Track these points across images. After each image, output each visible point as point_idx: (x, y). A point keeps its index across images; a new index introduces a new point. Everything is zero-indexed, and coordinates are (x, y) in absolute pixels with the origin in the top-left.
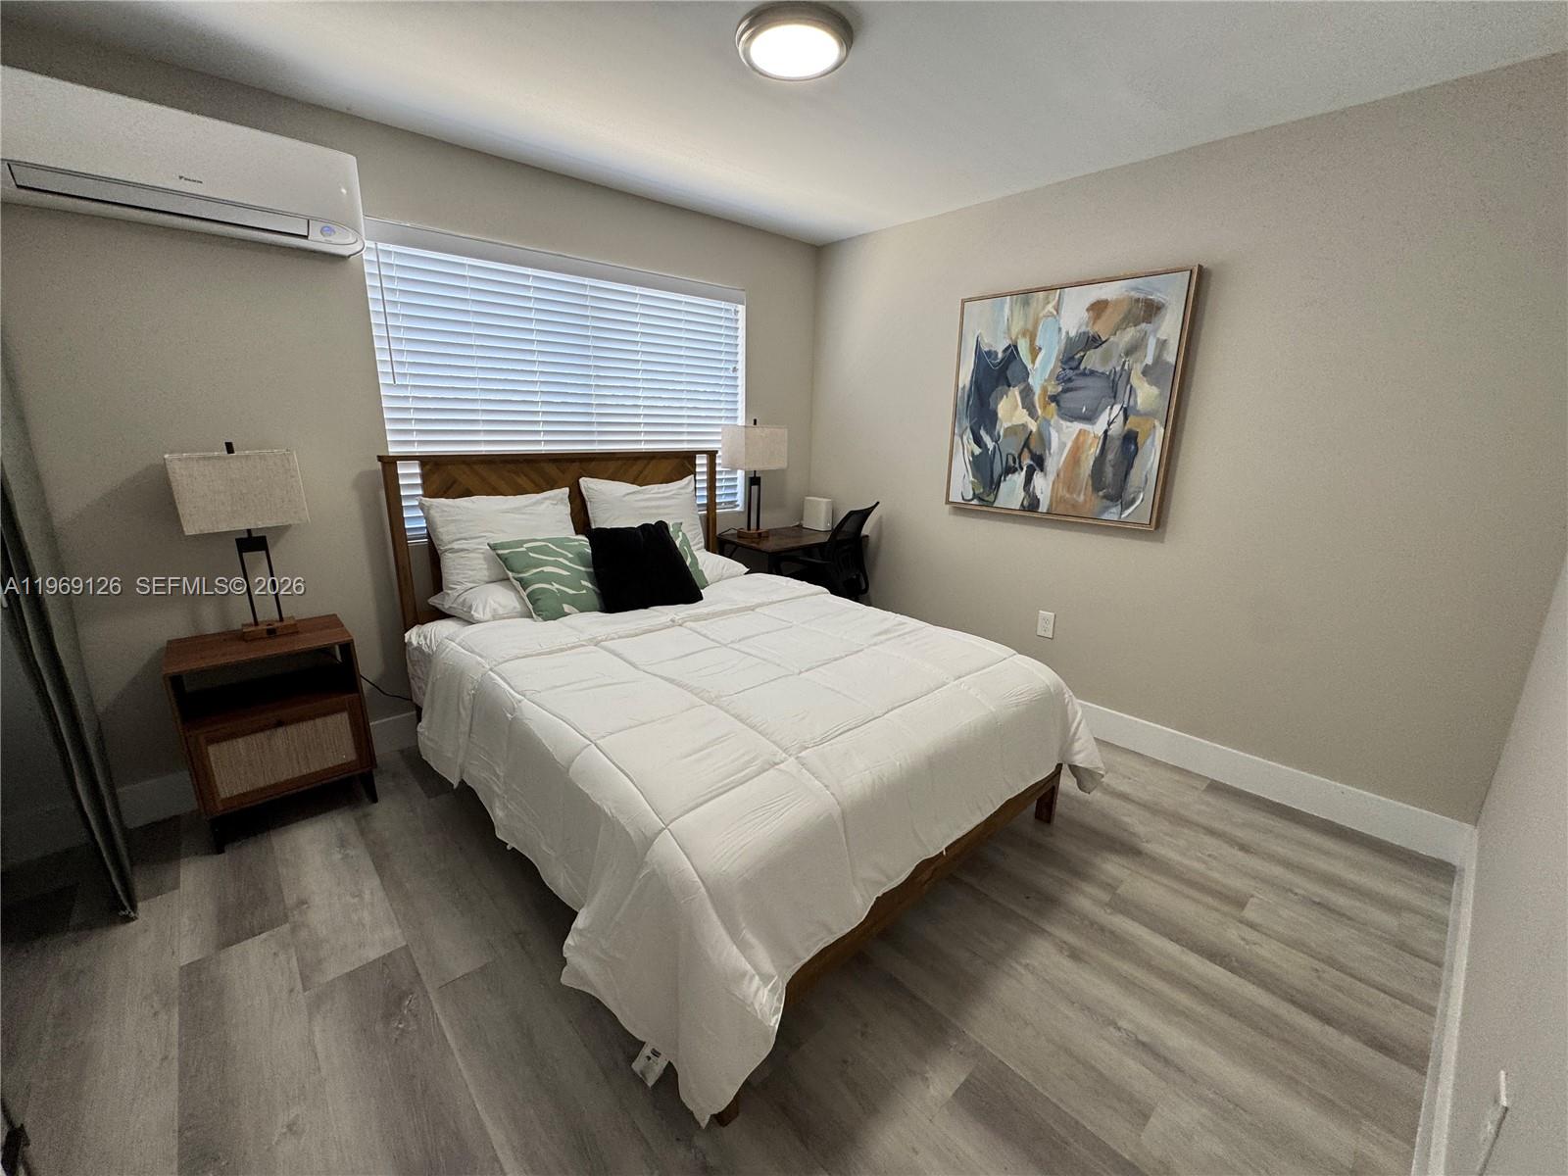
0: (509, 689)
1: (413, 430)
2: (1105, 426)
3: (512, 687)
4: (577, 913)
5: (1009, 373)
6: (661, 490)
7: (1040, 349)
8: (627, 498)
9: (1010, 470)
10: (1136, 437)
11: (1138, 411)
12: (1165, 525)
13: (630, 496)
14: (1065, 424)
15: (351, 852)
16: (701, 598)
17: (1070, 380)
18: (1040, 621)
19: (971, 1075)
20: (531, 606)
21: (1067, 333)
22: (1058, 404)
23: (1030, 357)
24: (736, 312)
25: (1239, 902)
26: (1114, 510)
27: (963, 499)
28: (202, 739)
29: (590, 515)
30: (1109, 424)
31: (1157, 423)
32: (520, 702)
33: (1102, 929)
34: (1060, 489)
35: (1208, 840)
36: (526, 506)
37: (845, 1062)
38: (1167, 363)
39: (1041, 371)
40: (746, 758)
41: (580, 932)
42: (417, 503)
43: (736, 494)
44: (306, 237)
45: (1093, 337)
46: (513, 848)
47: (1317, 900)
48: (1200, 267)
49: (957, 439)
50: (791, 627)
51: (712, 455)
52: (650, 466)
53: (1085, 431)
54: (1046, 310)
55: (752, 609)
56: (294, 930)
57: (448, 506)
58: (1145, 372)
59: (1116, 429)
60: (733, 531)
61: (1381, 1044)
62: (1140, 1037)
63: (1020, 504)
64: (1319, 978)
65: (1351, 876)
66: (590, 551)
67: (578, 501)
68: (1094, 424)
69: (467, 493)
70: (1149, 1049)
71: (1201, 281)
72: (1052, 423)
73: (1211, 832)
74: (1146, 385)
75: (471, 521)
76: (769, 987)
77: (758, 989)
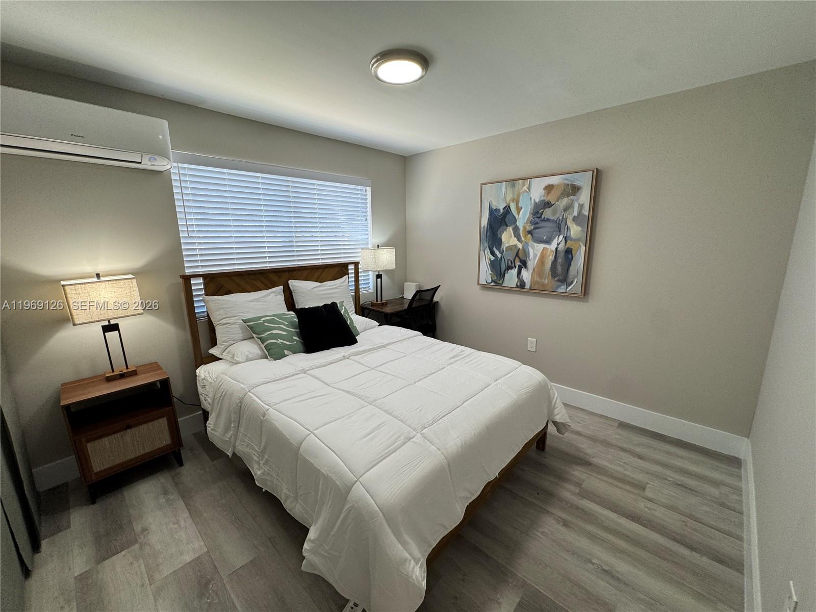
0: (261, 403)
1: (198, 260)
2: (556, 246)
3: (262, 402)
4: (309, 529)
5: (507, 220)
6: (331, 284)
7: (521, 208)
8: (314, 290)
9: (509, 268)
10: (572, 251)
11: (572, 238)
12: (588, 294)
13: (316, 289)
14: (536, 245)
15: (171, 497)
16: (357, 342)
17: (537, 223)
18: (529, 342)
19: (522, 598)
20: (266, 352)
21: (535, 200)
22: (532, 235)
23: (516, 212)
24: (366, 191)
25: (643, 488)
26: (563, 287)
27: (487, 282)
28: (83, 440)
29: (295, 300)
30: (558, 245)
31: (581, 244)
32: (268, 410)
33: (577, 508)
34: (536, 276)
35: (623, 454)
36: (261, 298)
37: (456, 597)
38: (585, 215)
39: (523, 219)
40: (396, 436)
41: (312, 541)
42: (202, 299)
43: (369, 283)
44: (140, 163)
45: (547, 202)
46: (266, 491)
47: (679, 483)
48: (597, 169)
49: (482, 252)
50: (405, 356)
51: (356, 264)
52: (325, 272)
53: (546, 248)
54: (523, 189)
55: (384, 346)
56: (141, 548)
57: (219, 300)
58: (574, 219)
59: (562, 247)
60: (368, 303)
61: (720, 559)
62: (604, 568)
63: (515, 284)
64: (686, 525)
65: (693, 468)
66: (297, 320)
67: (288, 293)
68: (550, 245)
69: (229, 292)
70: (608, 573)
71: (598, 177)
72: (529, 244)
73: (624, 450)
74: (575, 226)
75: (231, 308)
76: (419, 565)
77: (414, 568)
